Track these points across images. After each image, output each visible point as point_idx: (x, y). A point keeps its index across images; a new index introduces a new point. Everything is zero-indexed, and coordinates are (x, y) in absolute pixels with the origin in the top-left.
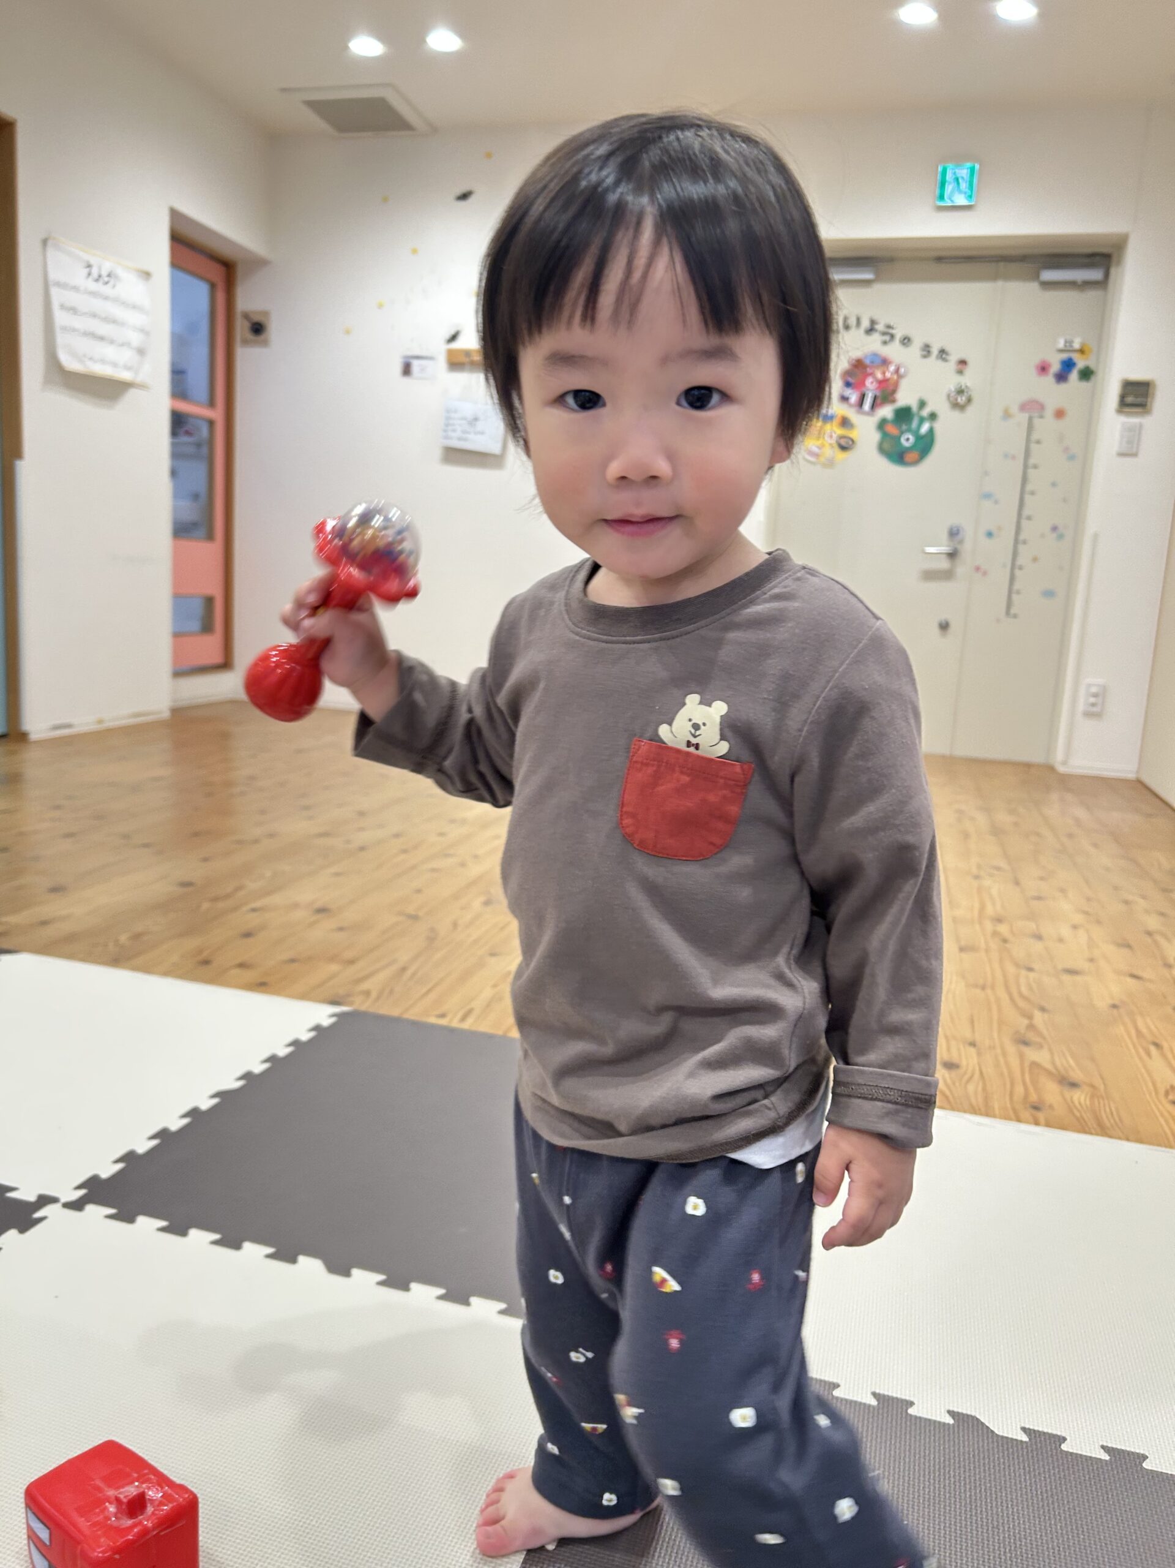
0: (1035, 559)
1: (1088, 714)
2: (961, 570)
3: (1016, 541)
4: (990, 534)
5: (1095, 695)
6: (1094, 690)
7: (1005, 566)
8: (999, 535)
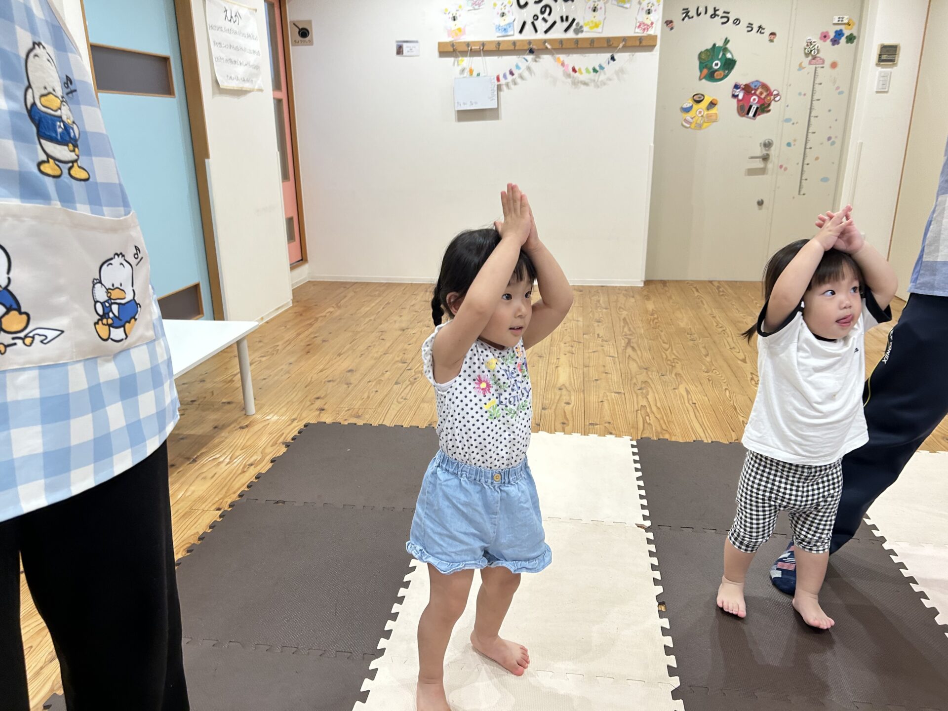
0: (817, 159)
2: (770, 167)
3: (805, 148)
4: (789, 145)
7: (798, 164)
8: (794, 145)
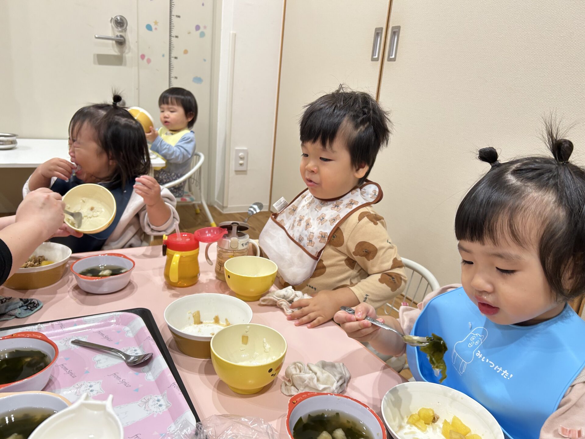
0: (186, 52)
1: (237, 172)
2: (128, 55)
3: (170, 36)
4: (149, 27)
5: (242, 158)
6: (241, 154)
7: (163, 56)
8: (156, 29)
